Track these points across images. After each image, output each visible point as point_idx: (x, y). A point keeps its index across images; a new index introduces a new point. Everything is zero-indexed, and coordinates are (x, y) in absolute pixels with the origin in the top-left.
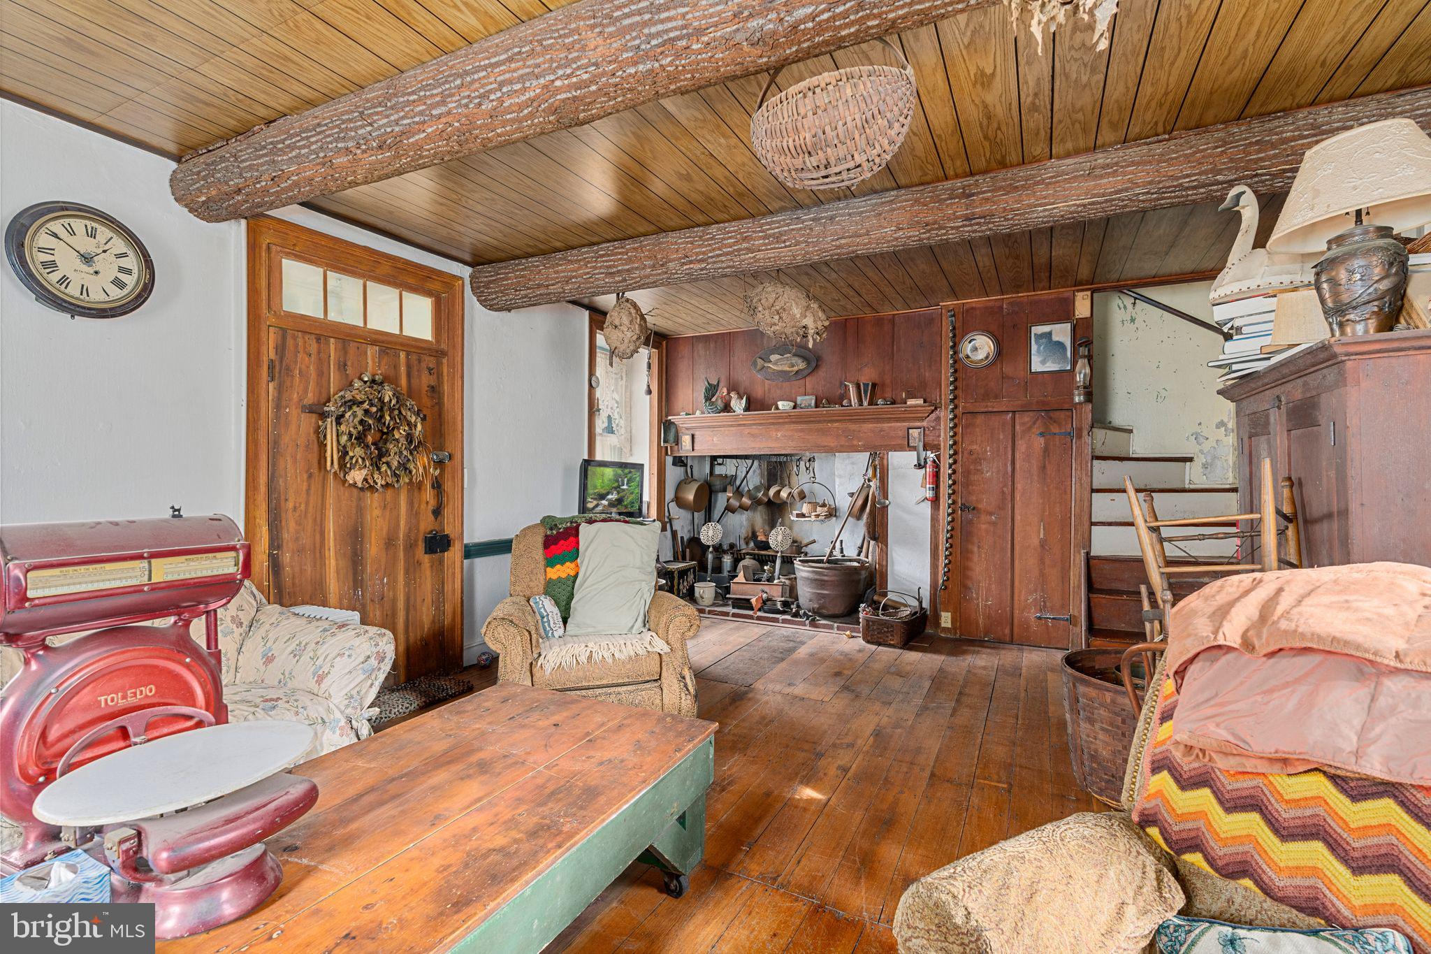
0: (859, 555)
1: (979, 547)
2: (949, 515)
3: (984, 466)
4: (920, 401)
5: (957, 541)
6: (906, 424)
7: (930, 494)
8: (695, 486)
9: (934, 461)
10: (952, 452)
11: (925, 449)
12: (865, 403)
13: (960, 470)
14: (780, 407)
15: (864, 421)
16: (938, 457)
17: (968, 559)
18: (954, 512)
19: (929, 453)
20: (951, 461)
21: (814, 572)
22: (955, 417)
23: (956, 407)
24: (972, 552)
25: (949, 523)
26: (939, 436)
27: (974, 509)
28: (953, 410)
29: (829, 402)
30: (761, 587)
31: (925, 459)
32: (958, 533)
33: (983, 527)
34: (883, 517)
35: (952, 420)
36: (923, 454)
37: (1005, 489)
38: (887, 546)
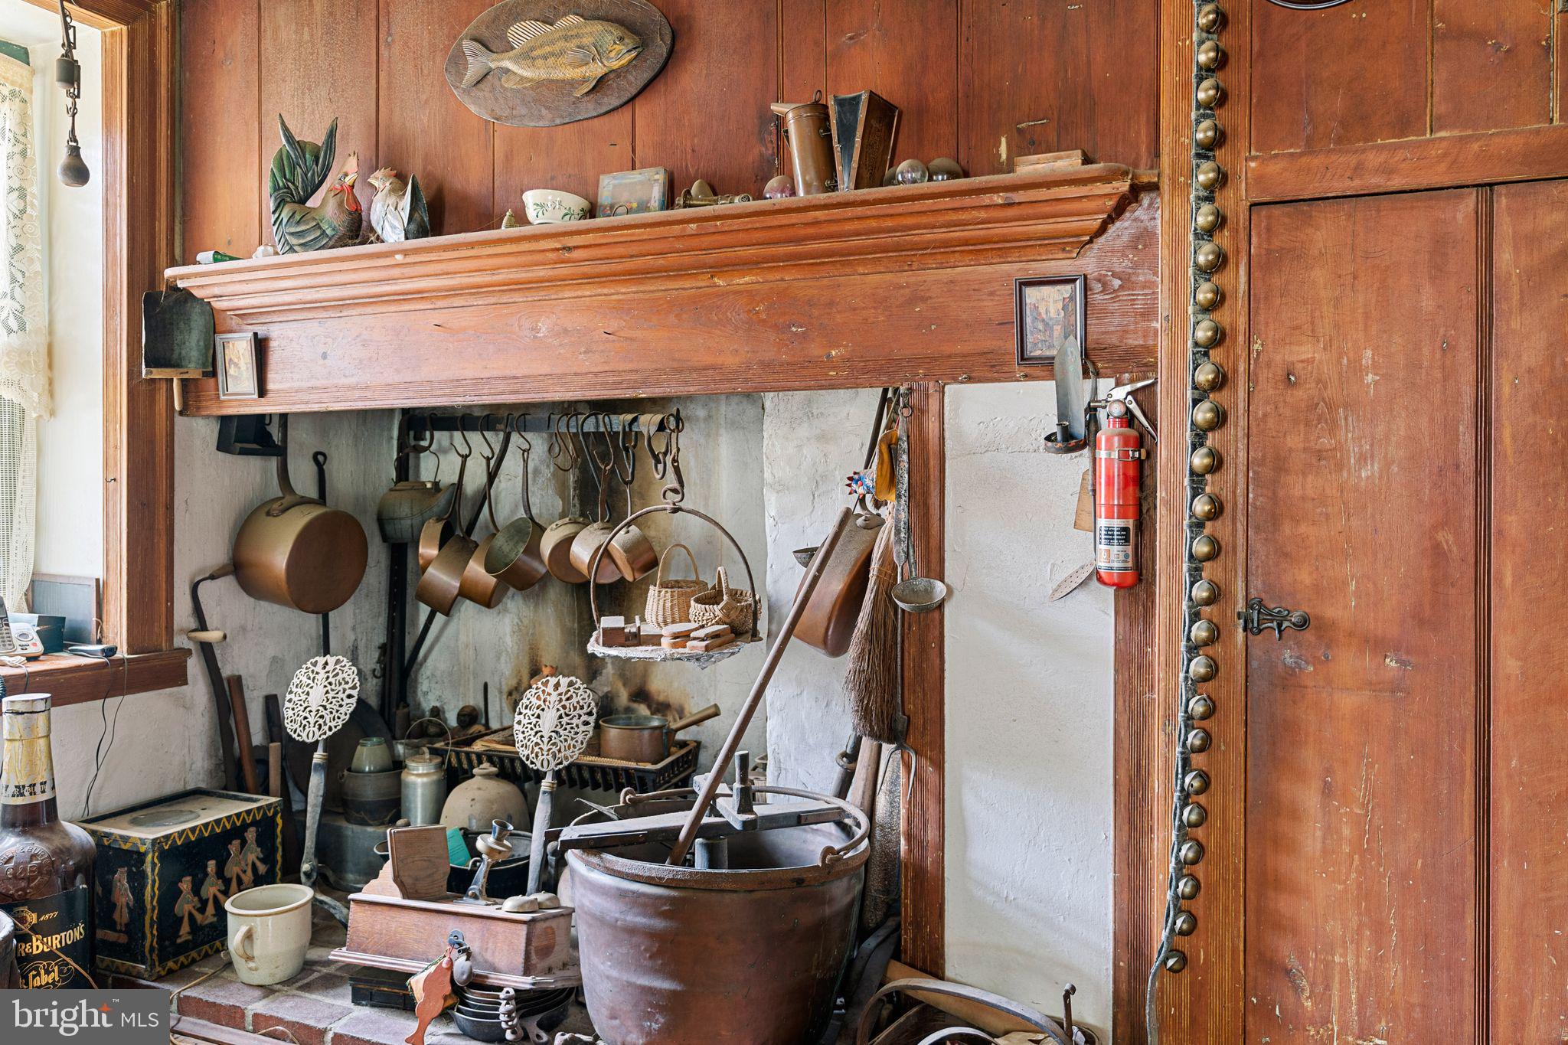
0: (842, 792)
1: (1327, 791)
2: (1193, 649)
3: (1351, 436)
4: (1069, 162)
5: (1229, 763)
6: (1015, 269)
7: (1112, 557)
8: (296, 522)
9: (1128, 419)
10: (1205, 375)
11: (1090, 368)
12: (845, 179)
13: (1238, 456)
14: (531, 213)
15: (847, 258)
16: (1145, 397)
17: (1281, 843)
18: (1216, 635)
19: (1105, 385)
20: (1203, 414)
21: (622, 894)
22: (1220, 222)
23: (1222, 180)
24: (1295, 814)
25: (1195, 684)
26: (1149, 313)
27: (1304, 624)
28: (1210, 193)
29: (715, 190)
30: (452, 926)
31: (1091, 411)
32: (1231, 729)
33: (1348, 702)
34: (923, 649)
35: (1208, 233)
36: (1082, 391)
37: (1445, 537)
38: (939, 765)
